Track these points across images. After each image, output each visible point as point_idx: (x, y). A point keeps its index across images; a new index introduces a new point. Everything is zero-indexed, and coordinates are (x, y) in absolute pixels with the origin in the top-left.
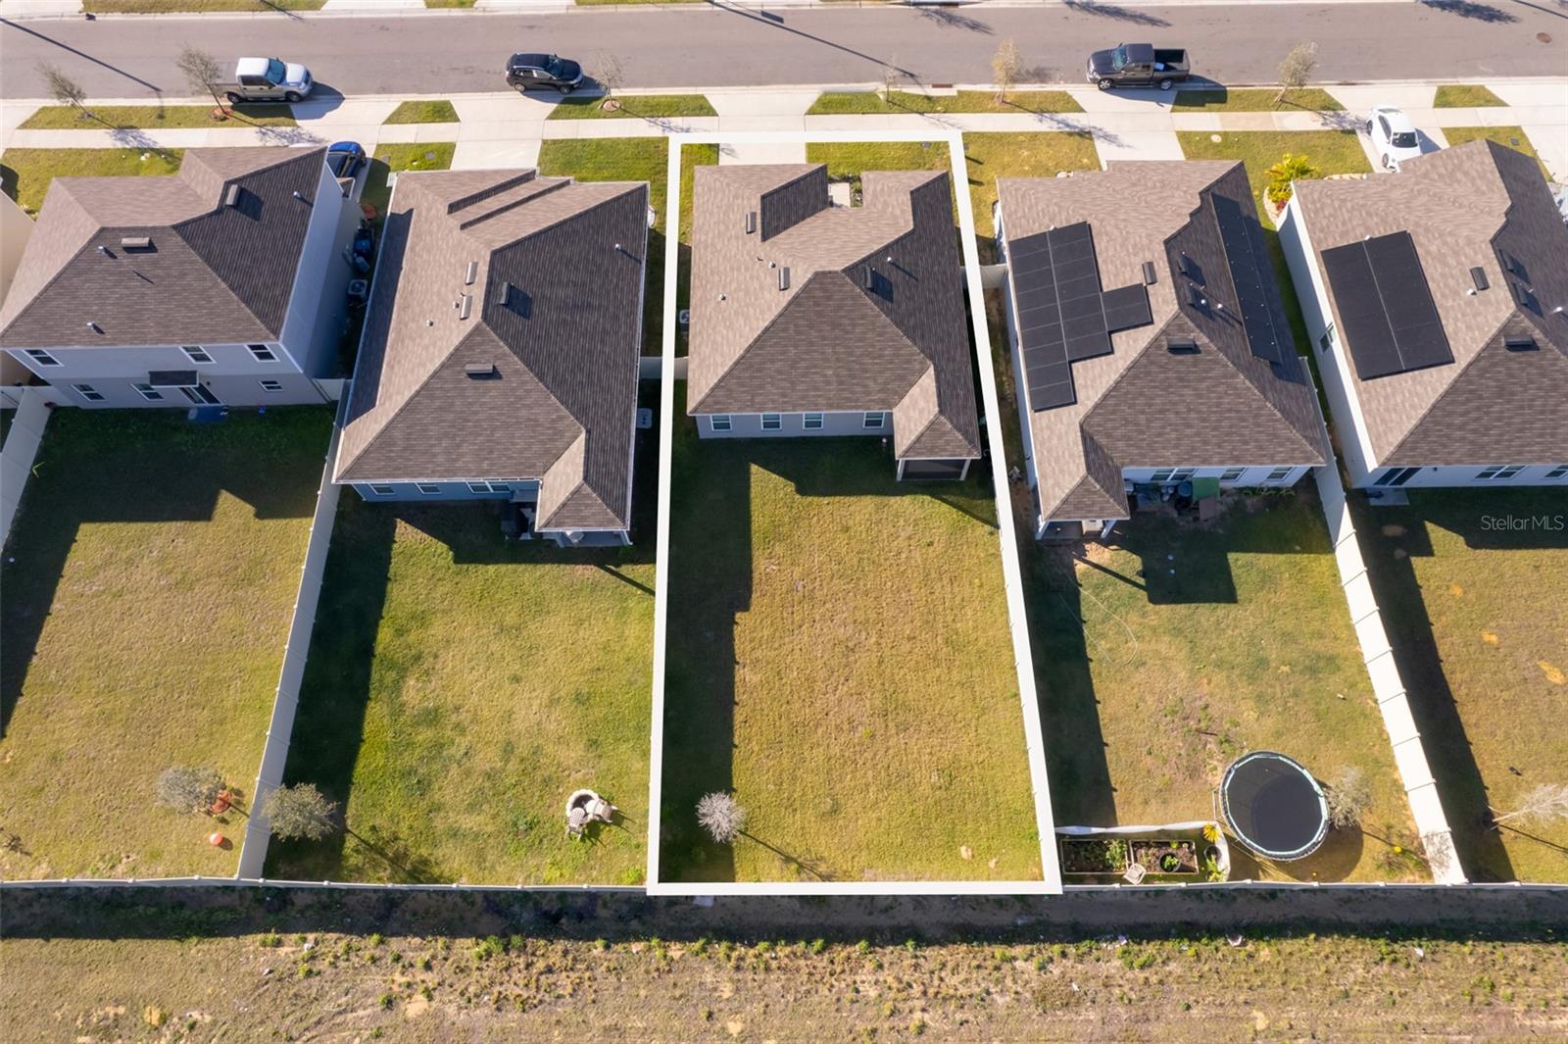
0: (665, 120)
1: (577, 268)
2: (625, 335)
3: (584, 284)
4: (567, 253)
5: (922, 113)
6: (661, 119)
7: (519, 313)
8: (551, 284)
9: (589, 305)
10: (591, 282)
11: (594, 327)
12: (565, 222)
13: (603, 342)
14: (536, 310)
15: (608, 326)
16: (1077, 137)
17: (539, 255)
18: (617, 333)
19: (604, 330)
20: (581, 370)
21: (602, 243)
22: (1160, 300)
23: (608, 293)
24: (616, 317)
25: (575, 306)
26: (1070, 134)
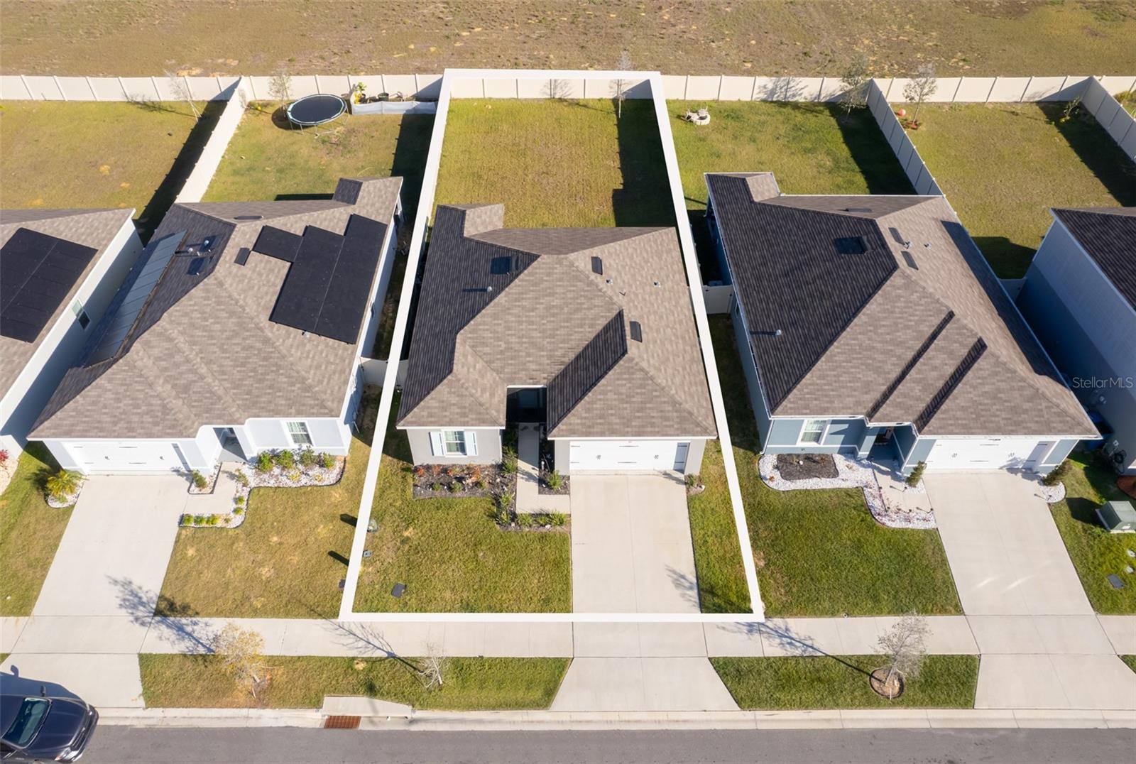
0: (791, 652)
1: (812, 296)
2: (745, 271)
3: (799, 287)
4: (827, 303)
5: (391, 656)
6: (798, 652)
7: (845, 239)
8: (829, 273)
9: (786, 275)
10: (793, 293)
11: (775, 263)
12: (843, 329)
13: (764, 257)
14: (833, 249)
15: (763, 269)
16: (178, 603)
17: (853, 288)
18: (753, 268)
19: (765, 265)
20: (773, 232)
21: (797, 329)
22: (248, 236)
23: (773, 293)
24: (759, 279)
25: (800, 268)
26: (184, 610)
